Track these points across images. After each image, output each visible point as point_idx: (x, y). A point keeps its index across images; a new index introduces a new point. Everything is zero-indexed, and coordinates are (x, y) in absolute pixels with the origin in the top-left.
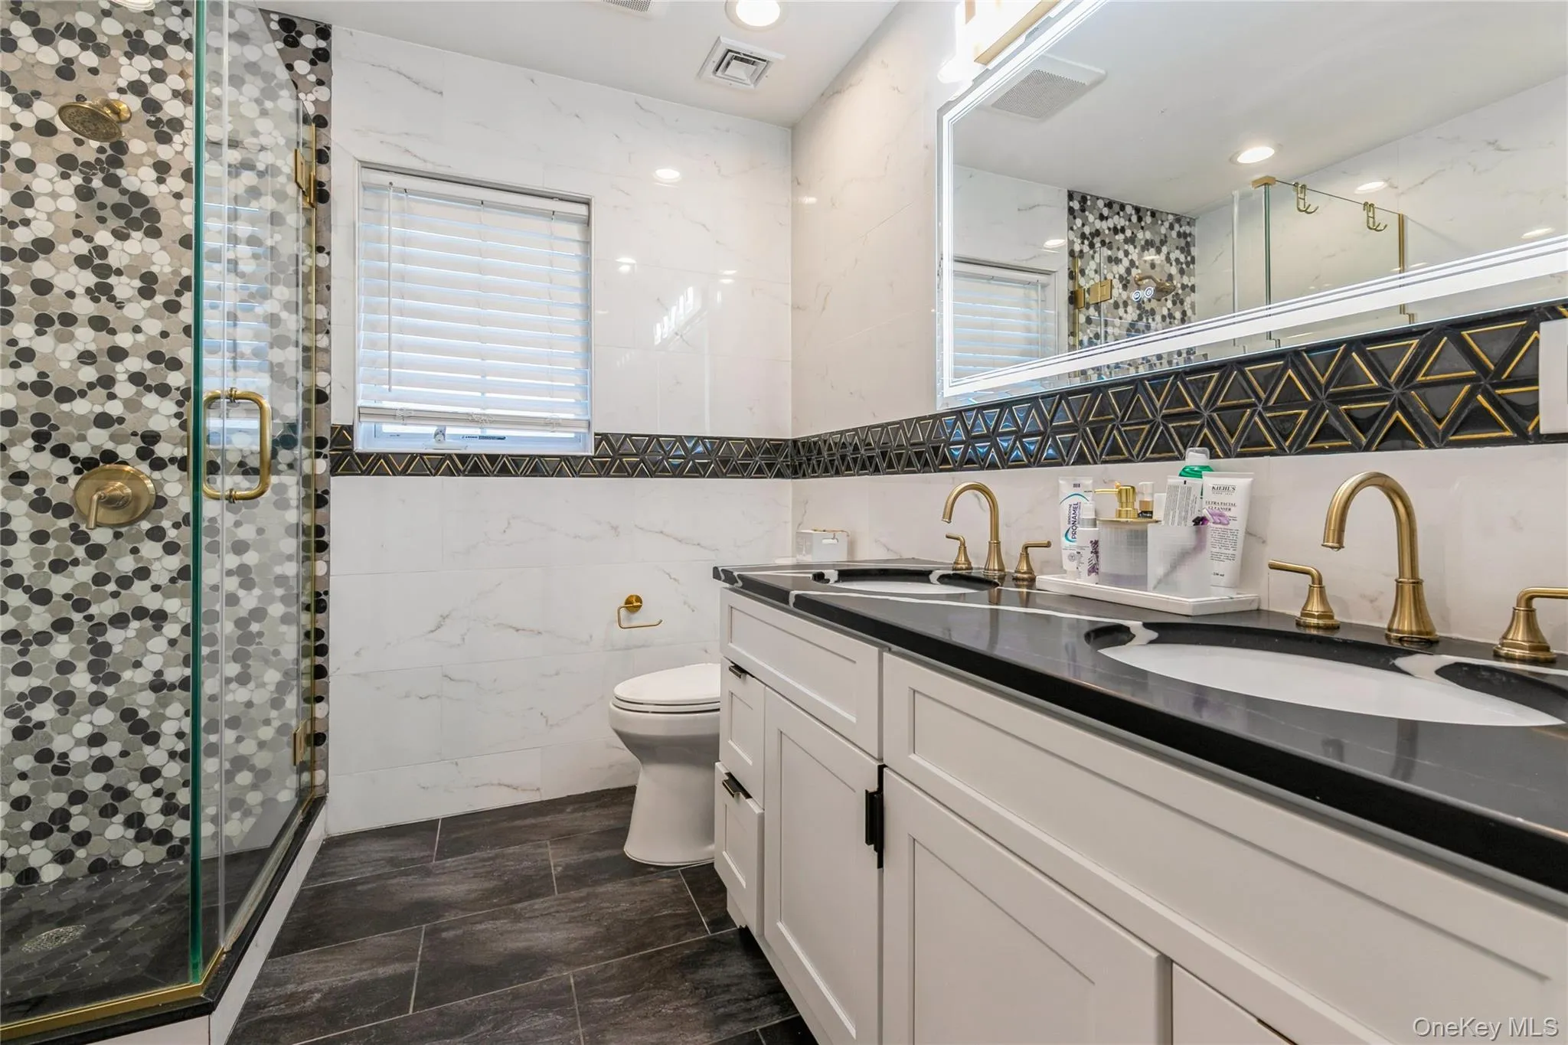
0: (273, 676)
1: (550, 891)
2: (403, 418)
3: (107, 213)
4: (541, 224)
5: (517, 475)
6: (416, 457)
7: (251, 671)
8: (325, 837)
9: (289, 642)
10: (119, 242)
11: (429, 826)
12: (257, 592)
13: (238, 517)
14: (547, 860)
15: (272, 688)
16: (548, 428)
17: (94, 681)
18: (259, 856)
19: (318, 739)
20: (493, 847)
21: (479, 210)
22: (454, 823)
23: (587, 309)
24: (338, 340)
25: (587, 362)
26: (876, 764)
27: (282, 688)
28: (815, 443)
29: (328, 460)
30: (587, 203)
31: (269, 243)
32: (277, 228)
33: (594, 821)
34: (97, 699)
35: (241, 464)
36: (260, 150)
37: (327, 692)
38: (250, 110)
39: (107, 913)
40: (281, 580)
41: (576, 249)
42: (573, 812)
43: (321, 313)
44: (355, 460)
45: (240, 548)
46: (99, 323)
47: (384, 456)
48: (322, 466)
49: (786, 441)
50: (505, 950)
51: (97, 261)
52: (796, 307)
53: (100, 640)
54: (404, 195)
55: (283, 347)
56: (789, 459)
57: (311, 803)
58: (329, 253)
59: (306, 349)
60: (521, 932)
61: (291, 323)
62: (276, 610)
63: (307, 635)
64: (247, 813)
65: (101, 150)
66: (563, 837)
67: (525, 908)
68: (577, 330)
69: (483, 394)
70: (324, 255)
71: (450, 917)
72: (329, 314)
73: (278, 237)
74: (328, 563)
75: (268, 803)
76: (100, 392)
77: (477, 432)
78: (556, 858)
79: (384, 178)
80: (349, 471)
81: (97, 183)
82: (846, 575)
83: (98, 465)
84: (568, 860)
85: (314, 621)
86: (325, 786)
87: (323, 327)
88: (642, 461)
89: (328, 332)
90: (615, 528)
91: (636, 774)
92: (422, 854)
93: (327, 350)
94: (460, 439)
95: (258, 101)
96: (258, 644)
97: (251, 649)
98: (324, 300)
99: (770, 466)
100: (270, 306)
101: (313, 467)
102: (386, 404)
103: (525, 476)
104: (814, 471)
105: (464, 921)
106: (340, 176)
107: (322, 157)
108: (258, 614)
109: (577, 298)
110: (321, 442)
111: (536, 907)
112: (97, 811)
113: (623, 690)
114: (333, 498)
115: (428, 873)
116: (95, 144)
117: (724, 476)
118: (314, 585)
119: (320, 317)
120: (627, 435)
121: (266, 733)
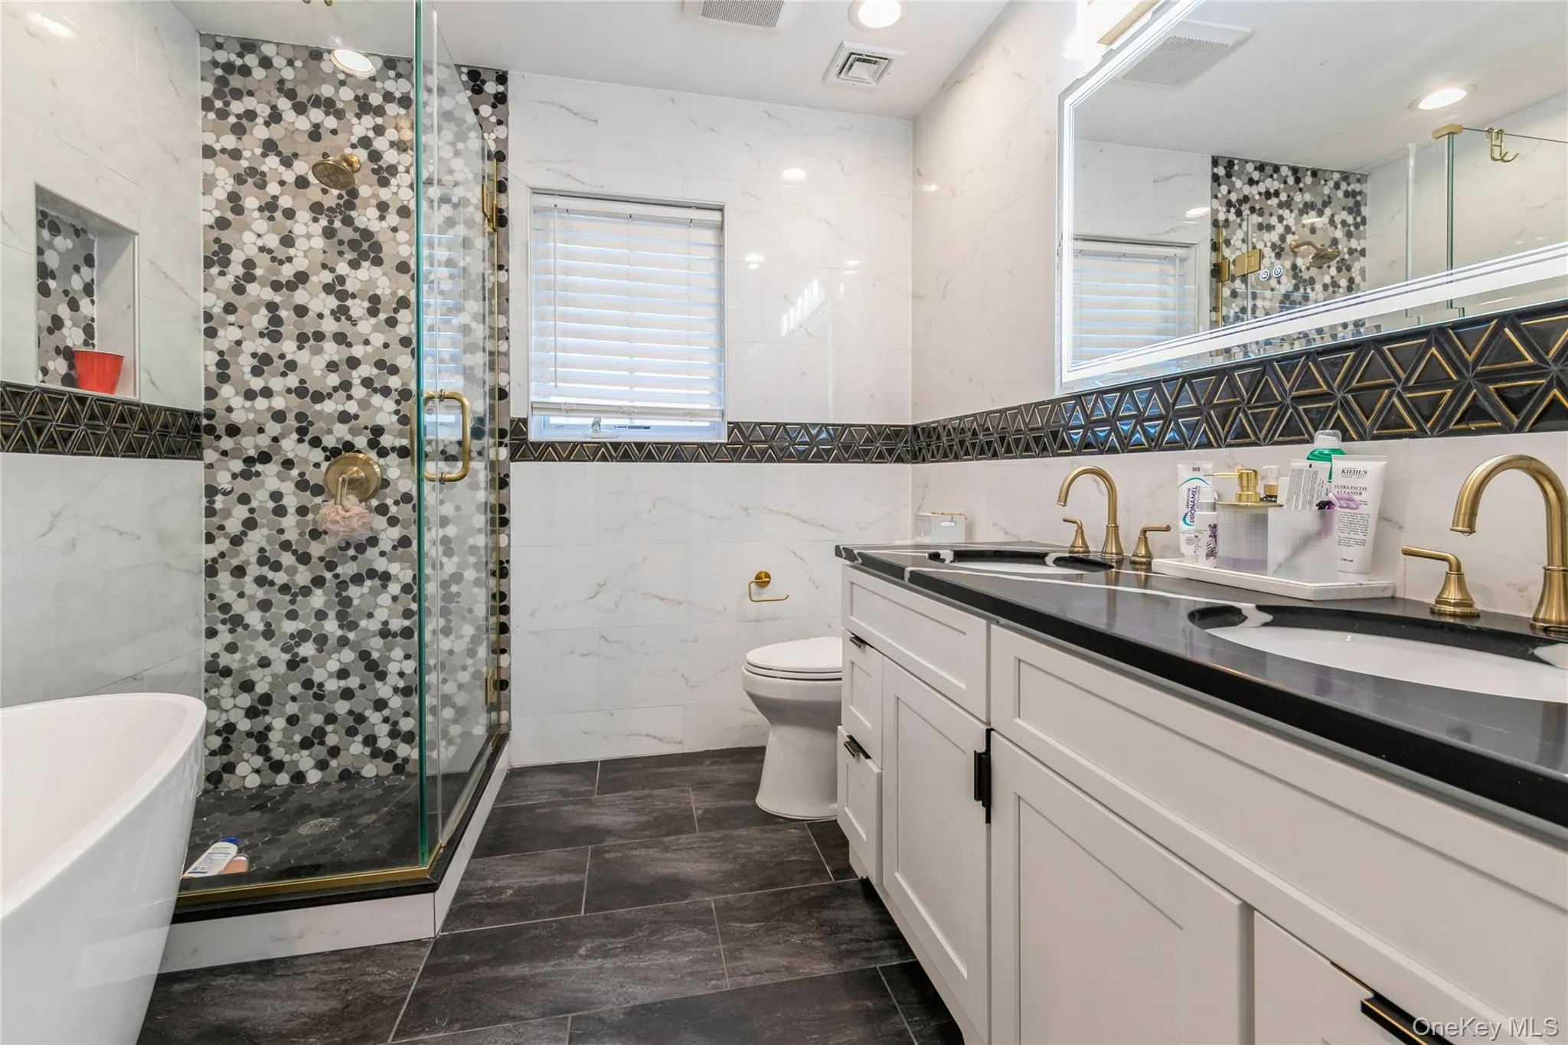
0: (468, 630)
1: (693, 831)
2: (567, 411)
3: (345, 248)
4: (680, 232)
5: (660, 461)
6: (577, 446)
7: (452, 625)
8: (509, 768)
9: (479, 601)
10: (353, 271)
11: (591, 766)
12: (455, 559)
13: (441, 497)
14: (689, 803)
15: (467, 639)
16: (686, 418)
17: (341, 627)
18: (461, 778)
19: (503, 685)
20: (644, 787)
21: (628, 223)
22: (610, 765)
23: (721, 307)
24: (515, 346)
25: (721, 356)
26: (983, 728)
27: (475, 640)
28: (934, 428)
29: (508, 448)
30: (721, 209)
31: (462, 264)
32: (468, 252)
33: (729, 774)
34: (343, 642)
35: (443, 452)
36: (455, 186)
37: (509, 645)
38: (447, 152)
39: (355, 812)
40: (473, 549)
41: (712, 253)
42: (712, 764)
43: (501, 322)
44: (529, 449)
45: (444, 522)
46: (341, 338)
47: (552, 444)
48: (504, 453)
49: (906, 427)
50: (656, 873)
51: (338, 288)
52: (916, 296)
53: (344, 594)
54: (566, 215)
55: (473, 353)
56: (909, 445)
57: (498, 738)
58: (507, 270)
59: (491, 354)
60: (669, 860)
61: (479, 331)
62: (470, 575)
63: (494, 596)
64: (450, 742)
65: (340, 197)
66: (702, 785)
67: (671, 842)
68: (712, 328)
69: (631, 388)
70: (503, 272)
71: (610, 842)
72: (508, 323)
73: (468, 259)
74: (509, 536)
75: (466, 735)
76: (341, 394)
77: (626, 422)
78: (697, 803)
79: (550, 201)
80: (524, 458)
81: (337, 224)
82: (961, 556)
83: (340, 453)
84: (708, 805)
85: (499, 585)
86: (509, 725)
87: (503, 334)
88: (770, 447)
89: (507, 338)
90: (746, 510)
91: (766, 735)
92: (586, 789)
93: (506, 354)
94: (613, 429)
95: (453, 144)
96: (458, 602)
97: (452, 606)
98: (504, 311)
99: (891, 451)
100: (463, 318)
101: (497, 454)
102: (553, 399)
103: (668, 461)
104: (933, 456)
105: (621, 847)
106: (516, 203)
107: (502, 187)
108: (457, 578)
109: (712, 298)
110: (502, 433)
111: (681, 841)
112: (344, 731)
113: (756, 656)
114: (513, 481)
115: (592, 804)
116: (335, 192)
117: (846, 461)
118: (499, 555)
119: (500, 326)
120: (756, 424)
121: (464, 677)
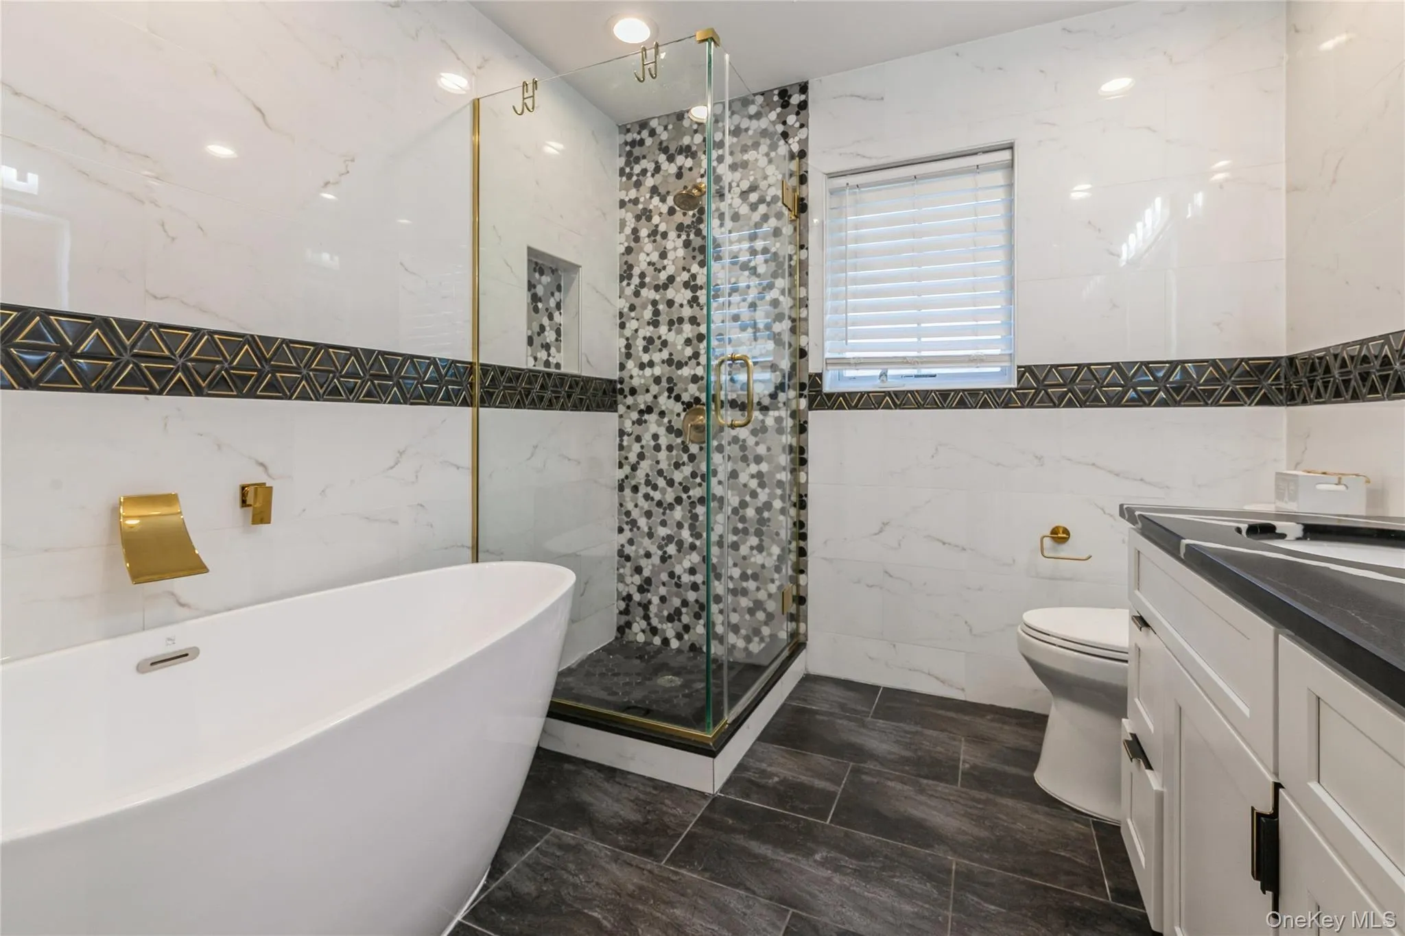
0: (776, 550)
1: (955, 782)
2: (856, 364)
3: (696, 253)
4: (967, 181)
5: (943, 408)
6: (864, 395)
7: (764, 544)
8: (806, 673)
9: (783, 525)
10: (701, 269)
11: (874, 689)
12: (767, 490)
13: (757, 439)
14: (959, 754)
15: (775, 557)
16: (973, 364)
17: (692, 535)
18: (758, 669)
19: (801, 600)
20: (916, 724)
21: (913, 184)
22: (893, 694)
23: (1010, 249)
24: (812, 312)
25: (1010, 301)
26: (1271, 779)
27: (781, 559)
28: (1320, 358)
29: (807, 398)
30: (1010, 147)
31: (773, 250)
32: (777, 239)
33: (1010, 736)
34: (693, 547)
35: (759, 403)
36: (769, 187)
37: (806, 567)
38: (763, 161)
39: (692, 677)
40: (780, 484)
41: (1000, 195)
42: (992, 720)
43: (803, 292)
44: (823, 399)
45: (758, 460)
46: (694, 321)
47: (843, 395)
48: (803, 403)
49: (1277, 359)
50: (905, 812)
51: (692, 283)
52: (1292, 189)
53: (694, 511)
54: (857, 190)
55: (780, 321)
56: (1282, 381)
57: (797, 645)
58: (807, 249)
59: (793, 320)
60: (921, 803)
61: (786, 302)
62: (778, 504)
63: (795, 524)
64: (762, 640)
65: (694, 215)
66: (978, 739)
67: (929, 786)
68: (1002, 271)
69: (919, 339)
70: (804, 251)
71: (870, 765)
72: (807, 293)
73: (778, 245)
74: (807, 473)
75: (773, 637)
76: (694, 361)
77: (915, 372)
78: (968, 756)
79: (842, 181)
80: (822, 406)
81: (692, 236)
82: (1314, 531)
83: (692, 406)
84: (979, 762)
85: (798, 515)
86: (806, 635)
87: (803, 303)
88: (1070, 391)
89: (807, 306)
90: (1039, 458)
91: (1050, 705)
92: (864, 709)
93: (806, 319)
94: (899, 379)
95: (767, 155)
96: (768, 526)
97: (764, 529)
98: (804, 283)
99: (1249, 392)
100: (774, 294)
101: (798, 405)
102: (848, 355)
103: (951, 408)
104: (1319, 395)
105: (879, 774)
106: (815, 191)
107: (803, 179)
108: (768, 506)
109: (1001, 240)
110: (802, 386)
111: (940, 789)
112: (692, 614)
113: (1035, 617)
114: (810, 427)
115: (863, 725)
116: (691, 213)
117: (1177, 404)
118: (799, 490)
119: (802, 296)
120: (1052, 366)
121: (773, 588)
